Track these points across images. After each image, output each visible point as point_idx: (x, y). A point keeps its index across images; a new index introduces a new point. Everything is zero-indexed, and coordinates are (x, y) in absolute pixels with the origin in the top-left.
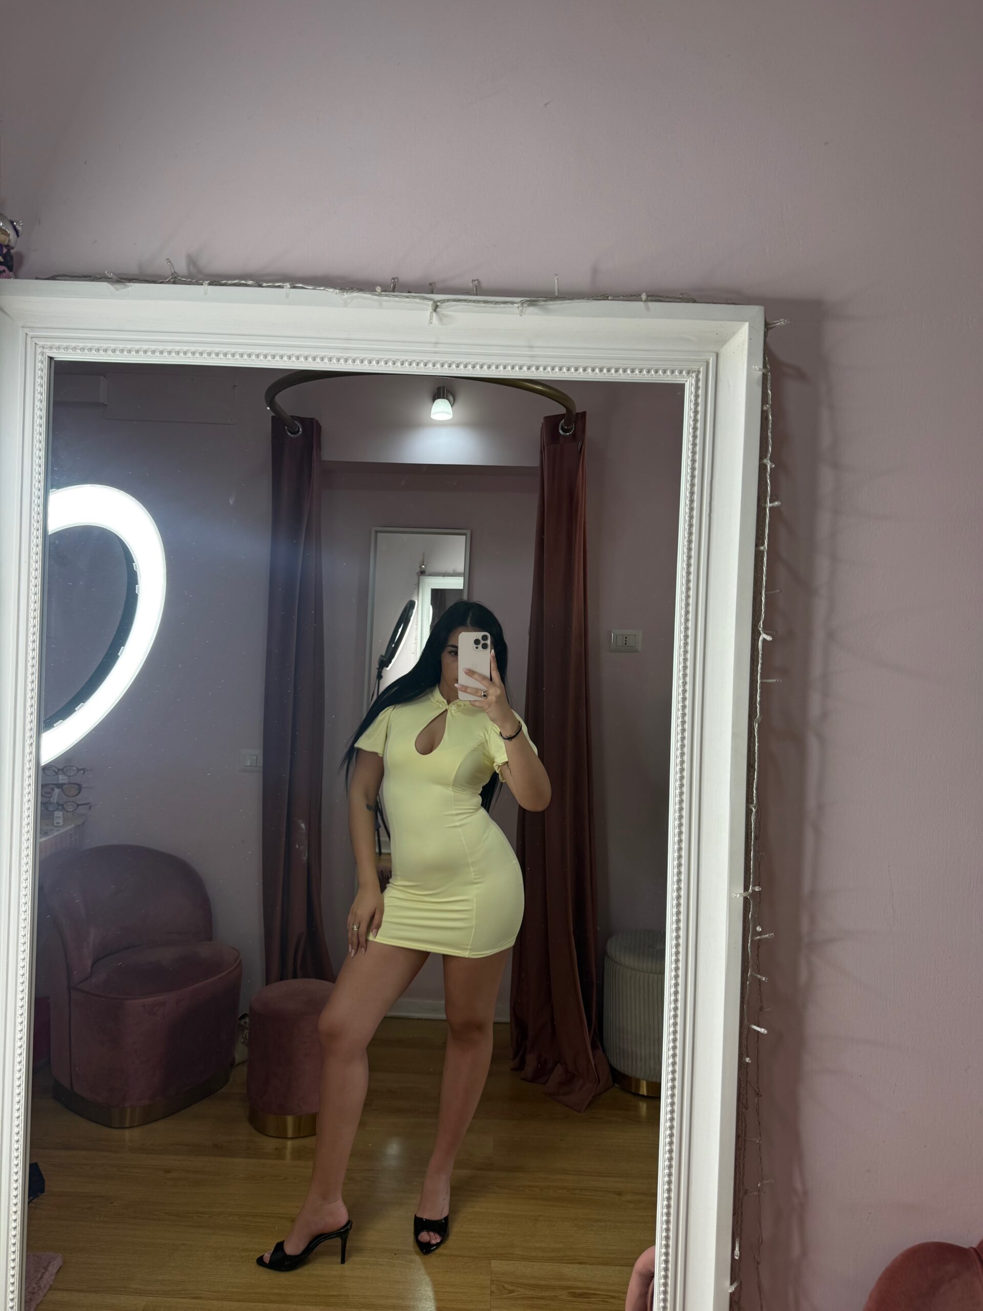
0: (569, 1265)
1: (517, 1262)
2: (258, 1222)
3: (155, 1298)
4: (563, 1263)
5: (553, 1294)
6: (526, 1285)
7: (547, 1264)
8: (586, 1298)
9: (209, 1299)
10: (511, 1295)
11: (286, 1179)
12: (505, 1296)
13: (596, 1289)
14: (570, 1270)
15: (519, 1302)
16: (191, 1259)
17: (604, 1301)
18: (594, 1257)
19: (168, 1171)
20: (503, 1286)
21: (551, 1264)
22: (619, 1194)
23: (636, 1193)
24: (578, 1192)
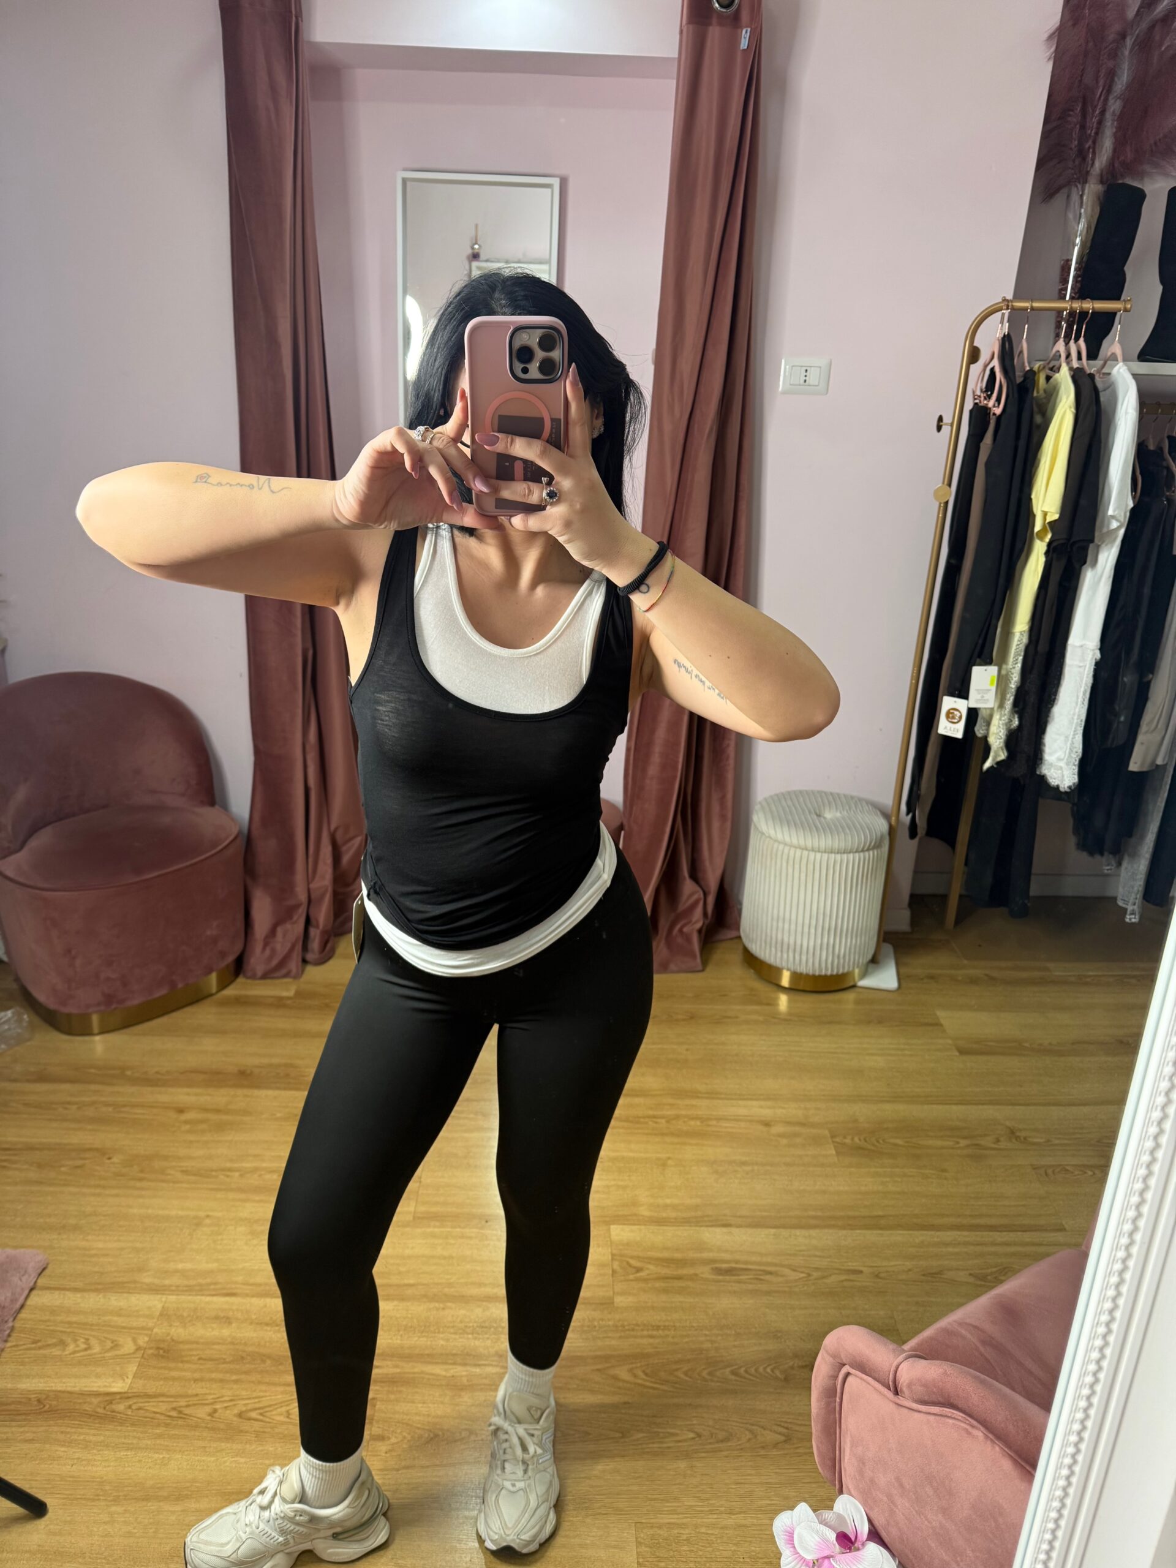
0: (711, 1229)
1: (643, 1227)
3: (174, 1297)
4: (701, 1226)
5: (692, 1272)
6: (658, 1259)
7: (682, 1228)
8: (733, 1275)
9: (247, 1295)
10: (638, 1275)
12: (632, 1276)
13: (746, 1263)
14: (714, 1236)
15: (650, 1285)
16: (220, 1237)
17: (757, 1279)
18: (740, 1217)
19: (181, 1111)
20: (628, 1263)
21: (687, 1228)
22: (767, 1124)
23: (789, 1123)
24: (714, 1123)
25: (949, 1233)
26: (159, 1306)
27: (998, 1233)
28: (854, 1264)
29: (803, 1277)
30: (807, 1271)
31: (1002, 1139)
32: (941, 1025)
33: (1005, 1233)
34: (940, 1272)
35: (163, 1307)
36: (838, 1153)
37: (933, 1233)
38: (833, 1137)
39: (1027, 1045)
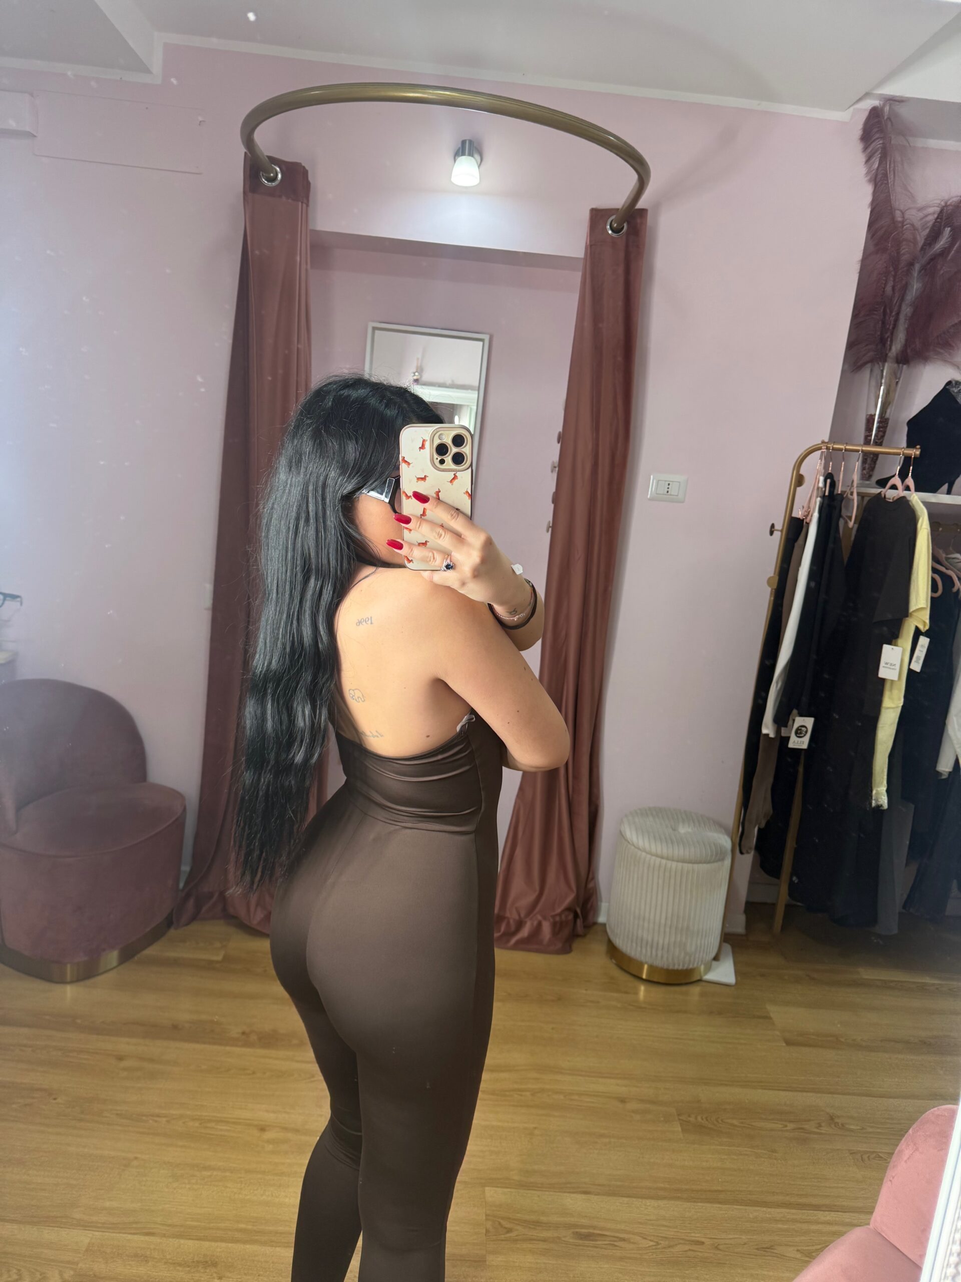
0: (572, 1195)
1: (513, 1190)
2: (221, 1130)
3: (100, 1233)
4: (565, 1192)
5: (556, 1235)
6: (525, 1221)
7: (547, 1193)
8: (592, 1240)
9: (164, 1236)
10: (508, 1235)
11: (254, 1073)
12: (503, 1236)
13: (601, 1229)
14: (575, 1202)
15: (518, 1246)
16: (144, 1179)
17: (612, 1244)
18: (599, 1185)
19: (120, 1058)
20: (500, 1223)
21: (551, 1193)
22: (623, 1101)
23: (642, 1101)
24: (576, 1097)
25: (778, 1210)
26: (87, 1241)
27: (822, 1212)
28: (697, 1235)
29: (653, 1246)
30: (655, 1240)
31: (823, 1124)
32: (770, 1018)
33: (827, 1212)
34: (771, 1247)
35: (89, 1243)
36: (684, 1131)
37: (765, 1209)
38: (679, 1115)
39: (843, 1040)
